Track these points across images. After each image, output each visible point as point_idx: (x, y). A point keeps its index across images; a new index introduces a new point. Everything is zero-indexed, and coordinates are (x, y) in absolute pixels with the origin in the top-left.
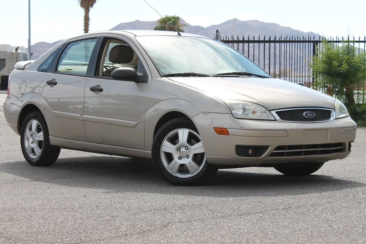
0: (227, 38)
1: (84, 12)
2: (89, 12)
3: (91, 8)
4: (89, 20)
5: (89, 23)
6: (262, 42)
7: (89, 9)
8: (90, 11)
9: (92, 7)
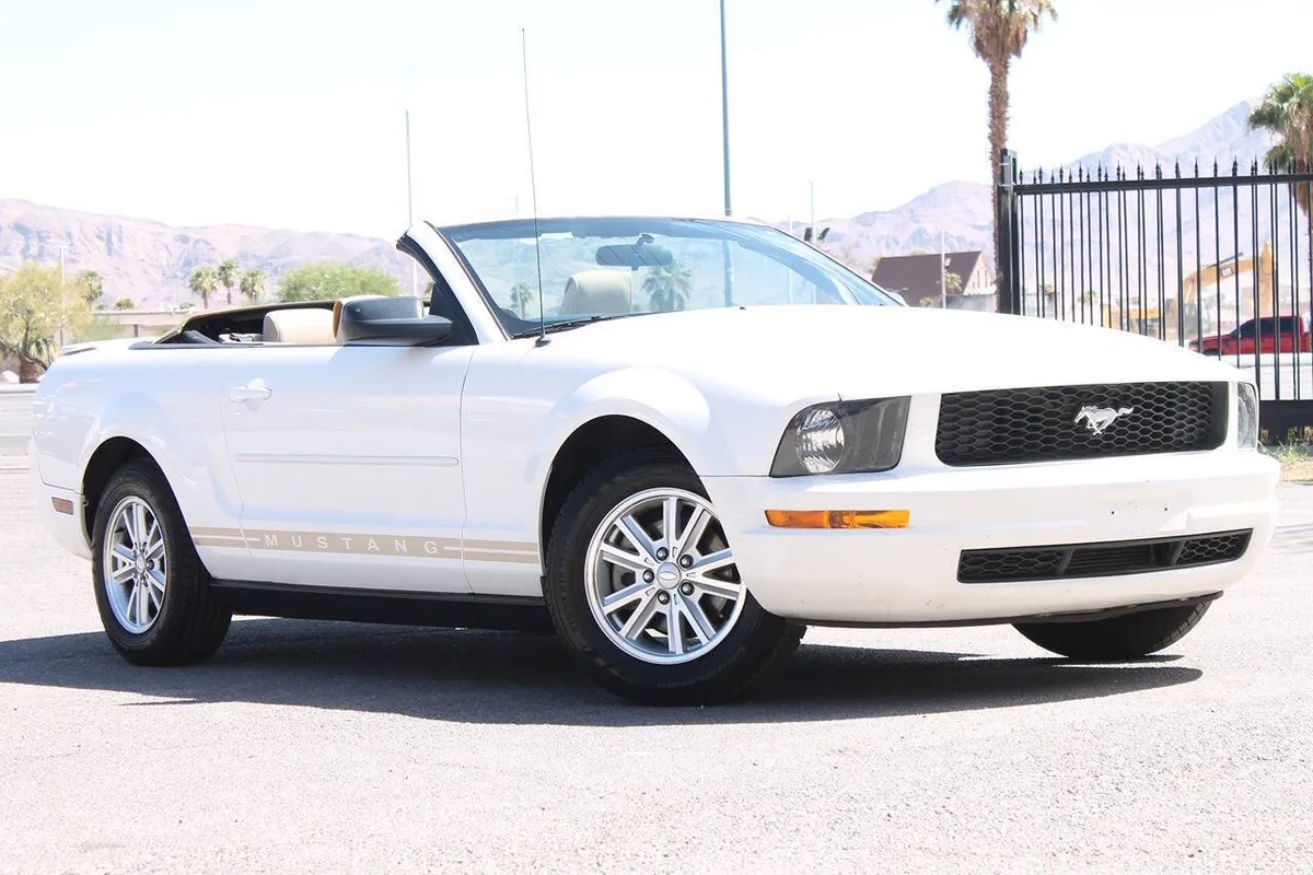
0: (1064, 174)
1: (989, 76)
2: (1007, 72)
3: (1013, 60)
4: (1006, 103)
5: (1007, 115)
6: (1225, 181)
7: (1006, 62)
8: (1009, 70)
9: (1018, 52)
